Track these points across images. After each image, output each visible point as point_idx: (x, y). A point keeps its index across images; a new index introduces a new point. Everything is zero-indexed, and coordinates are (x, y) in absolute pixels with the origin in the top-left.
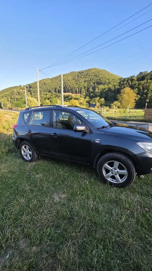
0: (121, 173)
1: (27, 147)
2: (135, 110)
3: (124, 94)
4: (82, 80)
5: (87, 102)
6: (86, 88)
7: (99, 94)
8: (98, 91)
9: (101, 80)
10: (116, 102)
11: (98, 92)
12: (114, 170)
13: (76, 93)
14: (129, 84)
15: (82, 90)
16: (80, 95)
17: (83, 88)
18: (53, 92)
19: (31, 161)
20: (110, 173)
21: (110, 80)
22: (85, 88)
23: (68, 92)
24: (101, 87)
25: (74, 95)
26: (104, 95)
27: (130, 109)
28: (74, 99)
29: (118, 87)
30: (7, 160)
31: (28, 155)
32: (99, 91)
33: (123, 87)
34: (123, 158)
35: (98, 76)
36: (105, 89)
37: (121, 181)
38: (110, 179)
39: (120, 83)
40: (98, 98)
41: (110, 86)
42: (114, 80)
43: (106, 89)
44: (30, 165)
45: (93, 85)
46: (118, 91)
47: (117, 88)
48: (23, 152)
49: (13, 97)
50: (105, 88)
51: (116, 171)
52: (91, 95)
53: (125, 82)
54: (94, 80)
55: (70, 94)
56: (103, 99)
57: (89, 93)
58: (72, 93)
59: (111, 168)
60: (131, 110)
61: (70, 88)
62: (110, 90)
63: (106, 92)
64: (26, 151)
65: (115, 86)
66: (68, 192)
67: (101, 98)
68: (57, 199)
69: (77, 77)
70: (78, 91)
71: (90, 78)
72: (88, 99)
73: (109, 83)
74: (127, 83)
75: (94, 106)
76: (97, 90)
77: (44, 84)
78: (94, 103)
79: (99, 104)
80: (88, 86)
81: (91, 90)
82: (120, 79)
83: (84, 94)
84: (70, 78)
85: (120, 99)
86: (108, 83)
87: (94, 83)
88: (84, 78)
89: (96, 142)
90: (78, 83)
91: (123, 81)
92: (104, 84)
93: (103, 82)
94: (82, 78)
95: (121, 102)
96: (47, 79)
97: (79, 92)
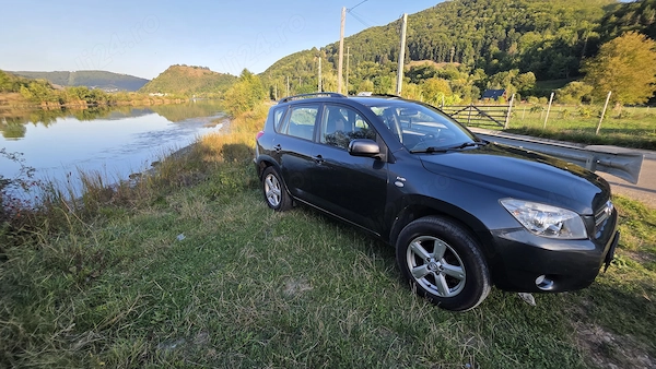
0: (449, 273)
1: (274, 178)
2: (648, 110)
3: (614, 55)
4: (469, 24)
5: (476, 84)
6: (480, 46)
7: (518, 60)
8: (516, 52)
9: (533, 19)
10: (575, 84)
11: (518, 55)
12: (432, 260)
13: (446, 61)
14: (643, 21)
15: (466, 52)
16: (457, 64)
17: (470, 45)
18: (387, 60)
19: (278, 209)
20: (425, 266)
21: (568, 15)
22: (475, 44)
23: (426, 57)
24: (531, 38)
25: (439, 67)
26: (538, 63)
27: (626, 105)
28: (439, 76)
29: (594, 34)
30: (241, 200)
31: (276, 197)
32: (522, 50)
33: (613, 34)
34: (458, 234)
35: (525, 7)
36: (541, 45)
37: (448, 292)
38: (423, 282)
39: (604, 21)
40: (512, 74)
41: (565, 33)
42: (582, 12)
43: (548, 44)
44: (274, 215)
45: (504, 36)
46: (591, 49)
47: (590, 39)
48: (267, 190)
49: (297, 75)
50: (543, 42)
51: (439, 264)
52: (492, 65)
53: (629, 16)
54: (509, 19)
55: (430, 63)
56: (531, 75)
57: (487, 58)
58: (436, 61)
59: (428, 255)
60: (629, 110)
61: (430, 48)
62: (560, 45)
63: (545, 52)
64: (272, 187)
65: (580, 33)
66: (317, 284)
67: (523, 71)
68: (290, 289)
69: (454, 17)
70: (452, 55)
71: (497, 16)
72: (480, 75)
73: (562, 25)
74: (634, 18)
75: (496, 95)
76: (513, 49)
77: (367, 41)
78: (499, 87)
79: (515, 89)
80: (486, 38)
81: (494, 49)
82: (605, 8)
83: (472, 61)
84: (434, 20)
85: (595, 73)
86: (558, 25)
87: (508, 30)
88: (476, 18)
89: (397, 183)
90: (457, 33)
91: (619, 14)
92: (542, 29)
93: (538, 22)
94: (470, 18)
95: (596, 84)
96: (374, 29)
97: (457, 58)
